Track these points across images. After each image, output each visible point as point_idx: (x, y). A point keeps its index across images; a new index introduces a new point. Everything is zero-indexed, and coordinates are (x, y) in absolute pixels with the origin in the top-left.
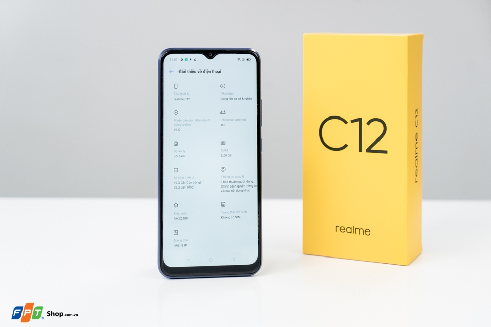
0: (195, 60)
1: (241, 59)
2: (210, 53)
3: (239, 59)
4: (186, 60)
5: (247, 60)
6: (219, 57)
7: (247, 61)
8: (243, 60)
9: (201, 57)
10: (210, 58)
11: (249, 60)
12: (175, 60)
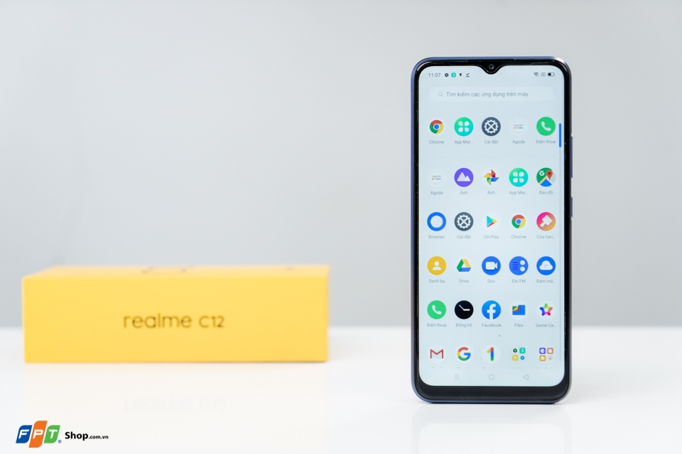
0: (467, 76)
1: (540, 74)
2: (491, 65)
3: (536, 74)
4: (454, 75)
5: (550, 74)
6: (505, 70)
7: (550, 77)
8: (543, 75)
9: (477, 70)
10: (491, 72)
11: (552, 74)
12: (437, 75)
